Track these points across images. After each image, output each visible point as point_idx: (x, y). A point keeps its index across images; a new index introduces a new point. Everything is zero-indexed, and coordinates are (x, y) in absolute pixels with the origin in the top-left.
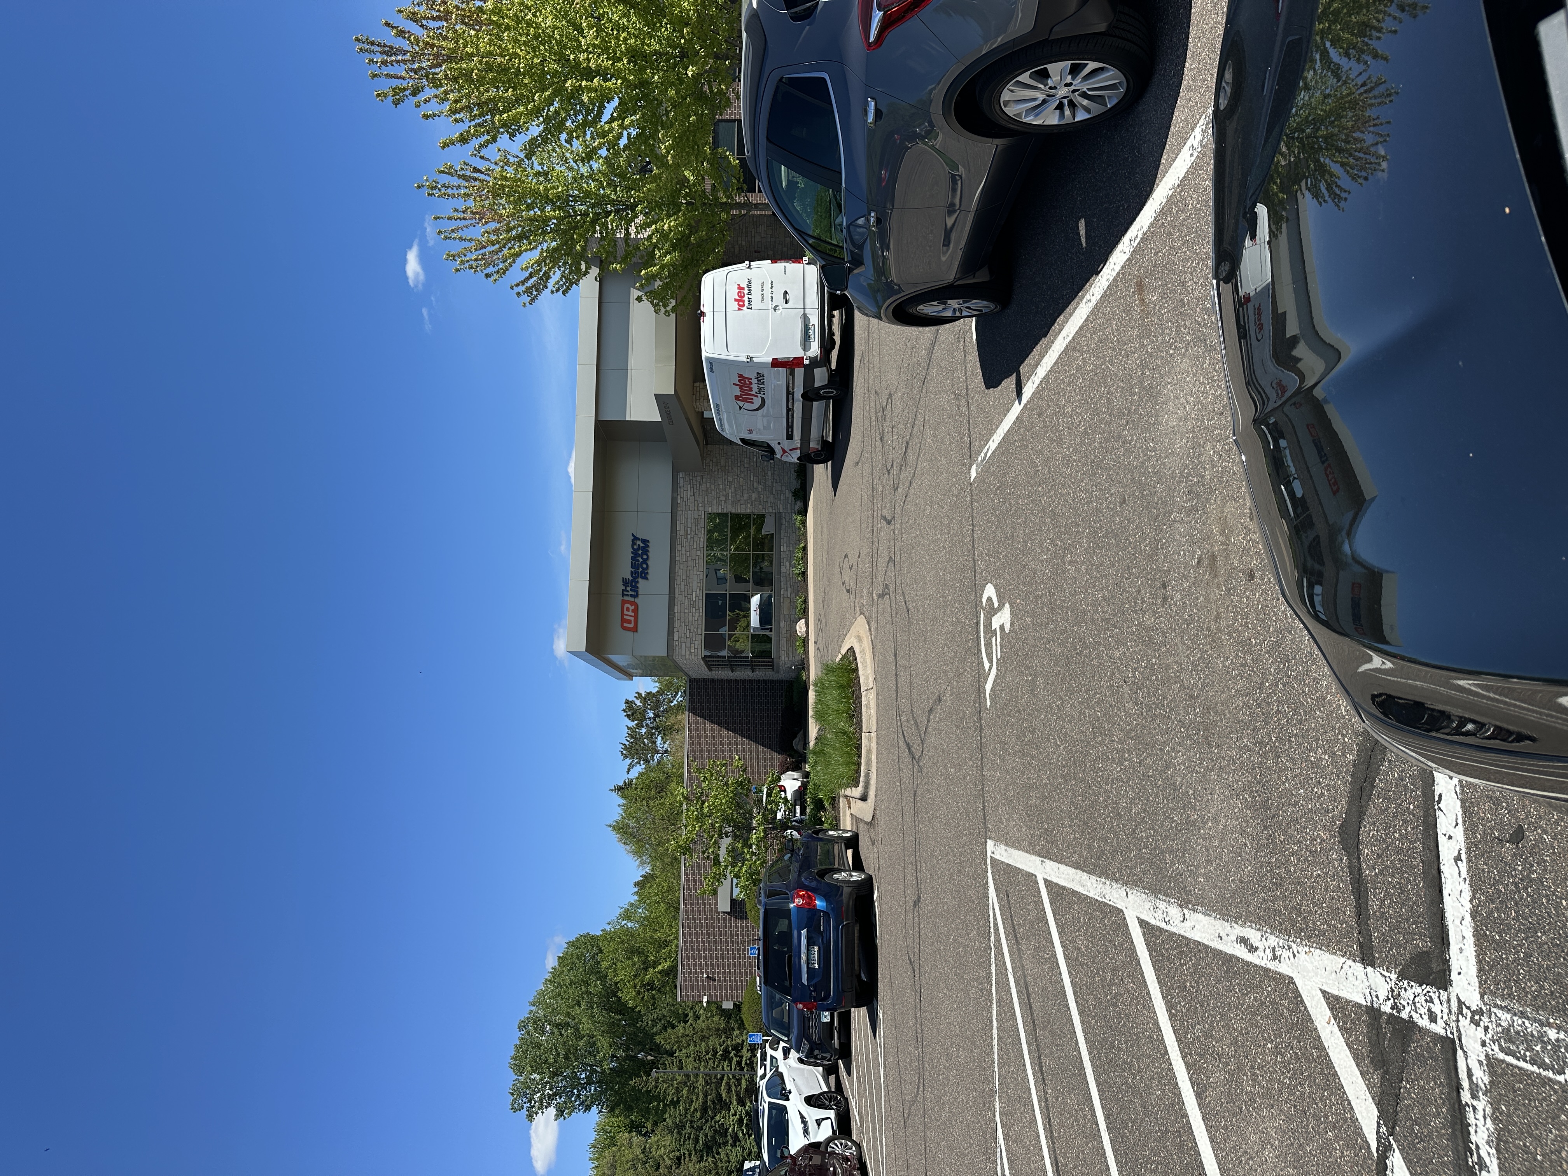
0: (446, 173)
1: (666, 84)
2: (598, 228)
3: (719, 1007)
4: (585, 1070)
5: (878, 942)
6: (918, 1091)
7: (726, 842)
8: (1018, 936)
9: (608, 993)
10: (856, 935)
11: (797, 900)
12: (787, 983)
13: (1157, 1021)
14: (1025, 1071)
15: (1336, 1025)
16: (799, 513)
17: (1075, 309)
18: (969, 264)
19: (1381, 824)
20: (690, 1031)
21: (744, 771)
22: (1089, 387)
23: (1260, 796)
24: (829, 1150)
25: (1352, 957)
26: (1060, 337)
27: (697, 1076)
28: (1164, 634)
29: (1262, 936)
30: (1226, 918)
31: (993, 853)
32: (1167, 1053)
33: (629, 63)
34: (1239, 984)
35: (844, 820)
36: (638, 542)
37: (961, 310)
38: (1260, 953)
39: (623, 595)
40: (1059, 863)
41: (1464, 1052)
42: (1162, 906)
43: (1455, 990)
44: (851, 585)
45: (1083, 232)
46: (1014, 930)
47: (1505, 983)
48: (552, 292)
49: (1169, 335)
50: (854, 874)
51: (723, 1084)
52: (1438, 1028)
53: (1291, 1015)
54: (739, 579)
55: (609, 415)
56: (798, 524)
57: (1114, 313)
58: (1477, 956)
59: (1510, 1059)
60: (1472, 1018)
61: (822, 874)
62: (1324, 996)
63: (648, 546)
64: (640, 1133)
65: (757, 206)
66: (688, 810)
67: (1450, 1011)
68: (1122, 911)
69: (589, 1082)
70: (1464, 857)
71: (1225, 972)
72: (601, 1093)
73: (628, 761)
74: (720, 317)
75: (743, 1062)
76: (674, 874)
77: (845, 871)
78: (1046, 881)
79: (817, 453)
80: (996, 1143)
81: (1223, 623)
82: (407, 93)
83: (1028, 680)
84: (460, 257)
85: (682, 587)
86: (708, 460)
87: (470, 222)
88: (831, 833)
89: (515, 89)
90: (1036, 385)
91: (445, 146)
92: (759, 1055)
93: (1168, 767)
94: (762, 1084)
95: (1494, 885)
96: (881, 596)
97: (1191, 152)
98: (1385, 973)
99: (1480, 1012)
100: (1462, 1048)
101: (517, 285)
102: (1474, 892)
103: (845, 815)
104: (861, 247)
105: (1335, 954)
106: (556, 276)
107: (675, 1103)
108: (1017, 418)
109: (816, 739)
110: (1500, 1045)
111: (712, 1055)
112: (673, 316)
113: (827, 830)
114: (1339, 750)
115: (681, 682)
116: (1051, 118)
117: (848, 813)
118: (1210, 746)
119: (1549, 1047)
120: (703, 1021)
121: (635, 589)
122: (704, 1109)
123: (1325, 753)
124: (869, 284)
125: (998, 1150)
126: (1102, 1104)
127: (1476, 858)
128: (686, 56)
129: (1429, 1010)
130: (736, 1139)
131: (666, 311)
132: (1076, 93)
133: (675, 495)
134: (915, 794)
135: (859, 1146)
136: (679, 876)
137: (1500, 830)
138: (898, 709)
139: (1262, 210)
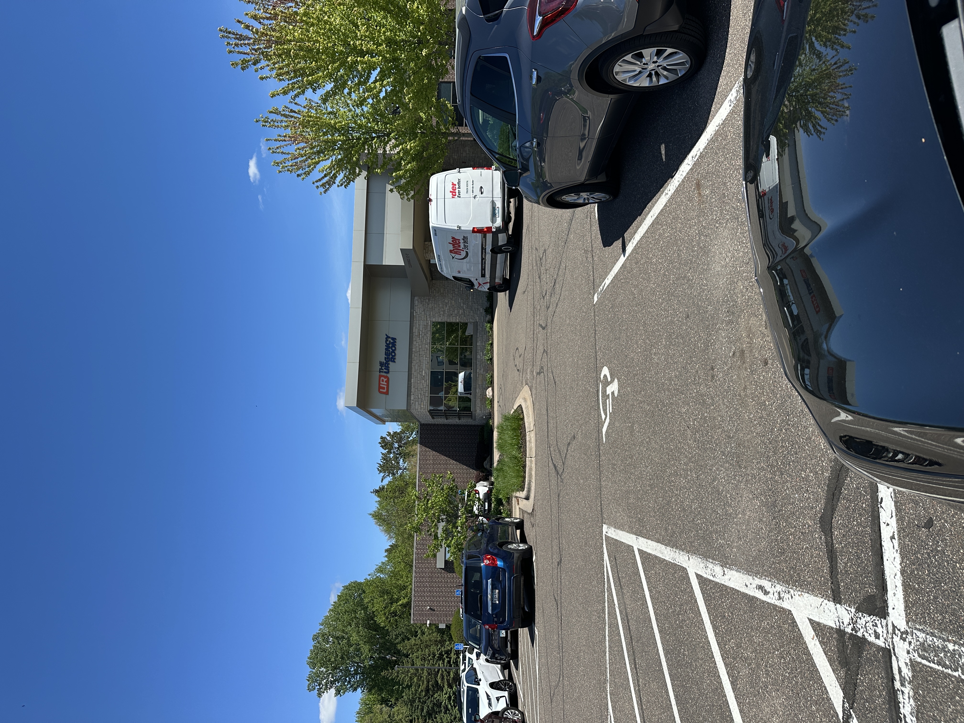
0: (274, 113)
1: (409, 59)
2: (366, 147)
3: (437, 627)
4: (354, 666)
5: (536, 587)
6: (559, 680)
7: (442, 525)
8: (622, 584)
9: (368, 618)
10: (522, 583)
11: (485, 561)
12: (479, 613)
13: (707, 637)
14: (626, 668)
15: (817, 640)
16: (489, 322)
17: (658, 199)
18: (594, 171)
19: (845, 516)
20: (418, 642)
21: (454, 481)
22: (667, 246)
23: (771, 498)
24: (504, 716)
25: (827, 598)
26: (649, 216)
27: (423, 670)
28: (712, 398)
29: (772, 585)
30: (750, 573)
31: (607, 533)
32: (713, 657)
33: (386, 47)
34: (758, 615)
35: (515, 512)
36: (389, 339)
37: (588, 199)
38: (771, 595)
39: (380, 372)
40: (647, 539)
41: (897, 657)
42: (710, 566)
43: (890, 619)
44: (520, 367)
45: (663, 152)
46: (619, 581)
47: (921, 615)
48: (338, 186)
49: (716, 215)
50: (521, 545)
51: (439, 675)
52: (880, 643)
53: (790, 634)
54: (451, 362)
55: (373, 262)
56: (488, 329)
57: (682, 201)
58: (904, 598)
59: (924, 662)
60: (901, 636)
61: (501, 545)
62: (810, 622)
63: (395, 342)
64: (387, 705)
65: (464, 135)
66: (418, 505)
67: (888, 632)
68: (686, 569)
69: (356, 673)
70: (896, 536)
71: (750, 607)
72: (363, 680)
73: (382, 474)
74: (440, 202)
75: (452, 661)
76: (409, 544)
77: (515, 543)
78: (639, 550)
79: (500, 285)
80: (607, 712)
81: (749, 392)
82: (250, 63)
83: (628, 426)
84: (281, 164)
85: (416, 367)
86: (433, 289)
87: (288, 142)
88: (507, 519)
89: (316, 62)
90: (634, 245)
91: (273, 96)
92: (461, 657)
93: (714, 480)
94: (463, 675)
95: (915, 554)
96: (539, 373)
97: (730, 104)
98: (848, 608)
99: (906, 633)
100: (895, 655)
101: (317, 181)
102: (902, 558)
103: (515, 509)
104: (528, 160)
105: (817, 596)
106: (340, 177)
107: (409, 687)
108: (623, 265)
109: (498, 461)
110: (918, 653)
111: (432, 657)
112: (412, 201)
113: (504, 518)
114: (819, 470)
115: (415, 426)
116: (644, 82)
117: (517, 507)
118: (740, 467)
119: (949, 655)
120: (427, 636)
121: (387, 368)
122: (427, 690)
123: (811, 472)
124: (532, 183)
125: (609, 716)
126: (673, 689)
127: (903, 537)
128: (421, 43)
129: (875, 631)
130: (447, 709)
131: (408, 198)
132: (660, 68)
133: (412, 310)
134: (559, 496)
135: (523, 714)
136: (413, 546)
137: (918, 520)
138: (549, 443)
139: (773, 140)
